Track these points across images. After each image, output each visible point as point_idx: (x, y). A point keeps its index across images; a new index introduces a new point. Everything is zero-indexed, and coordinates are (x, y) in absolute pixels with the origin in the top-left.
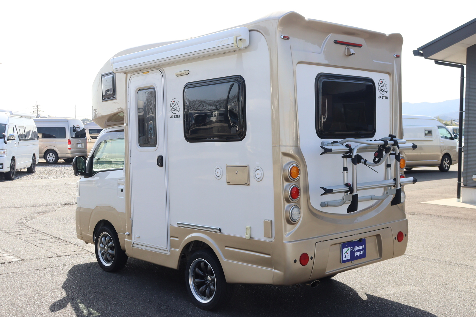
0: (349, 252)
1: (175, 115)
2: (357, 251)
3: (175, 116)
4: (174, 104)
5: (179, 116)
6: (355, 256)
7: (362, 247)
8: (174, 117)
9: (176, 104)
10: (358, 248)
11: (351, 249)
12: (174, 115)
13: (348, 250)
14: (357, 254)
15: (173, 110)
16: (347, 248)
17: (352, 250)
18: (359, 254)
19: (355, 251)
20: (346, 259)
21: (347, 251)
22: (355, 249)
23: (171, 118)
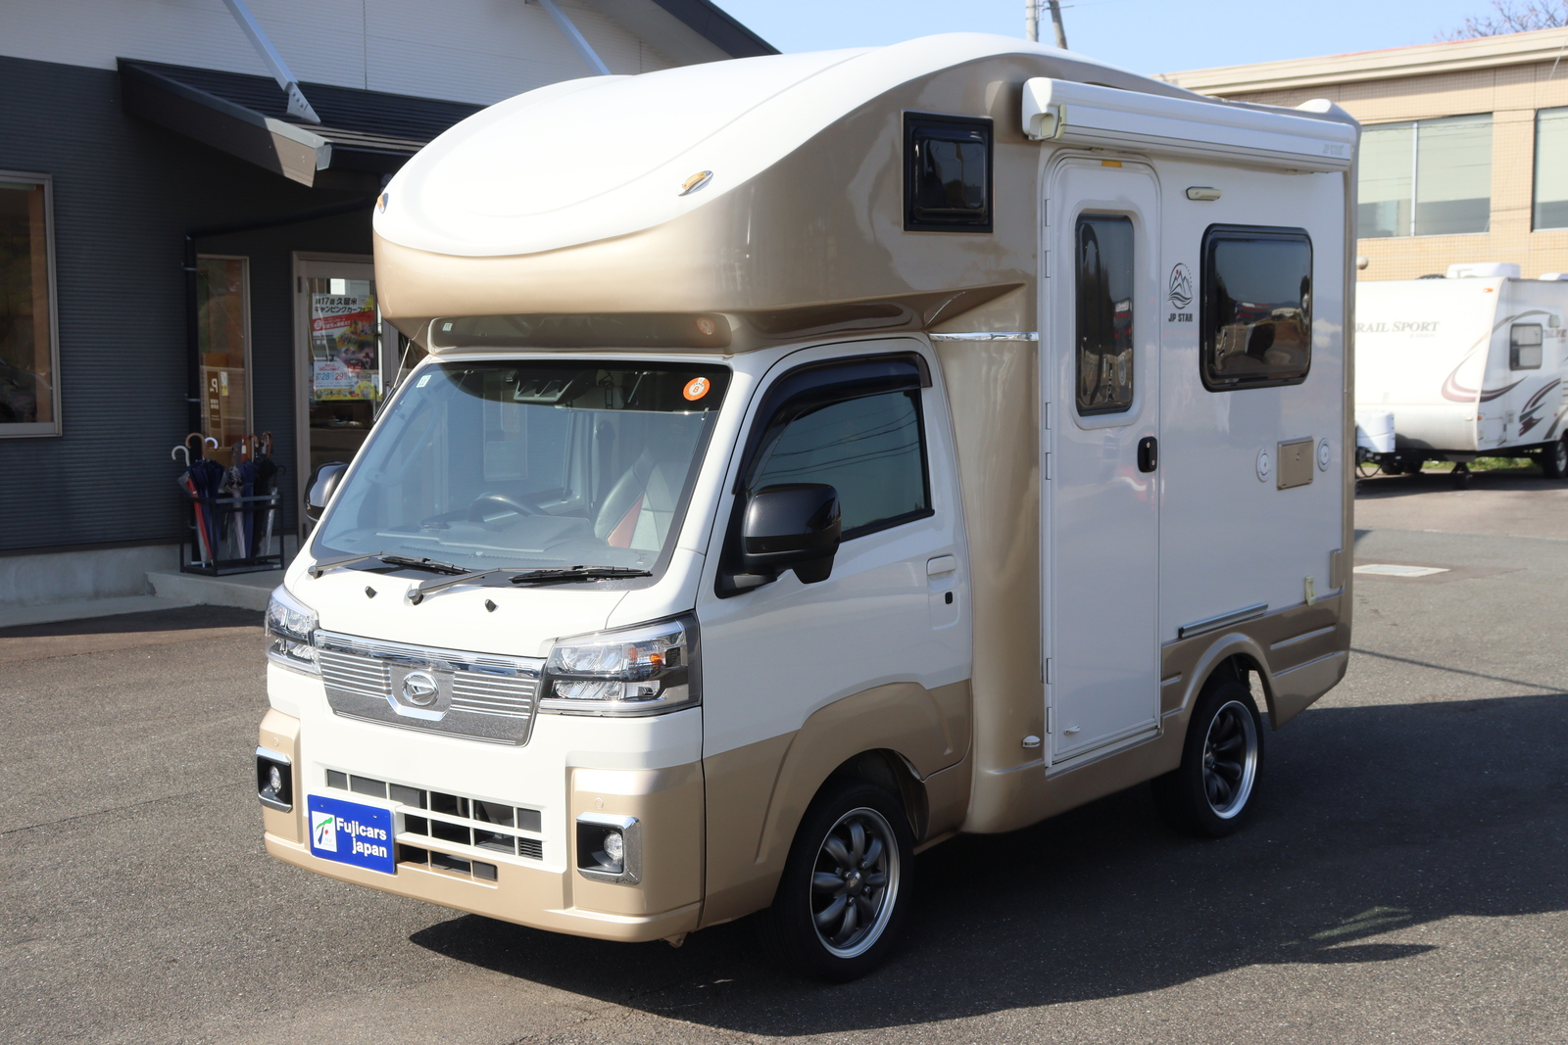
1: (1181, 311)
3: (1180, 315)
4: (1180, 281)
5: (1189, 318)
8: (1177, 318)
9: (1183, 281)
12: (1178, 312)
15: (1175, 296)
23: (1170, 320)
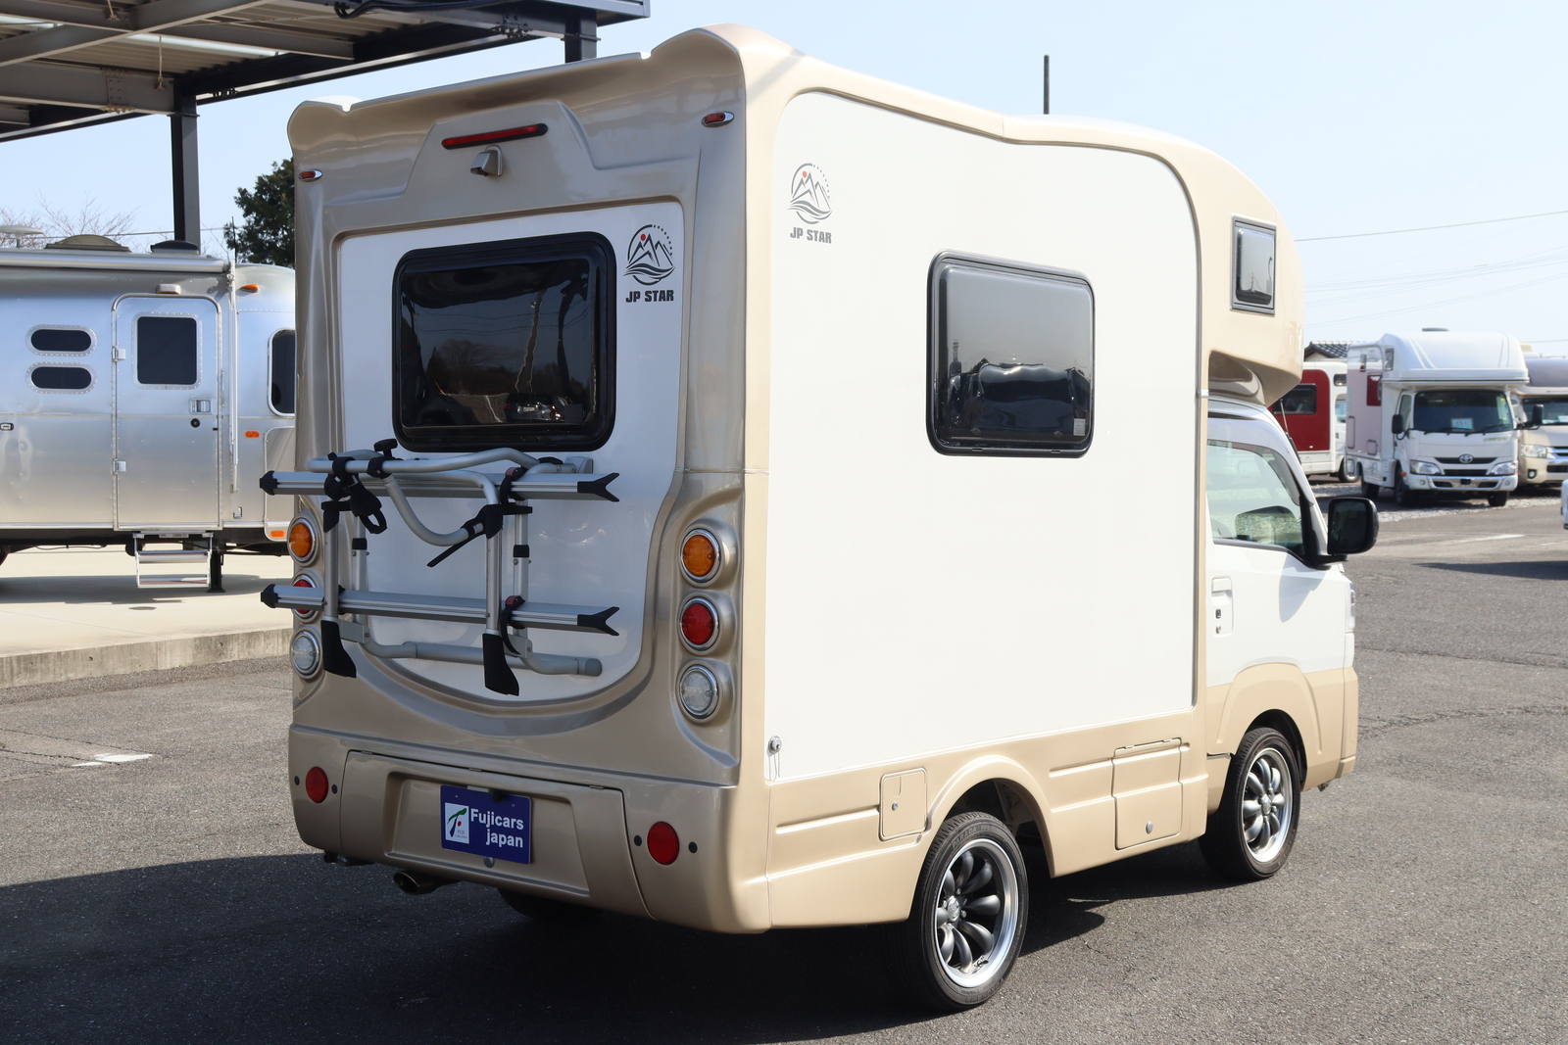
0: (464, 819)
2: (495, 829)
6: (488, 843)
7: (515, 824)
10: (499, 821)
11: (473, 815)
13: (463, 812)
14: (493, 838)
16: (461, 807)
17: (476, 819)
18: (501, 843)
19: (488, 826)
20: (454, 839)
21: (457, 815)
22: (489, 819)
